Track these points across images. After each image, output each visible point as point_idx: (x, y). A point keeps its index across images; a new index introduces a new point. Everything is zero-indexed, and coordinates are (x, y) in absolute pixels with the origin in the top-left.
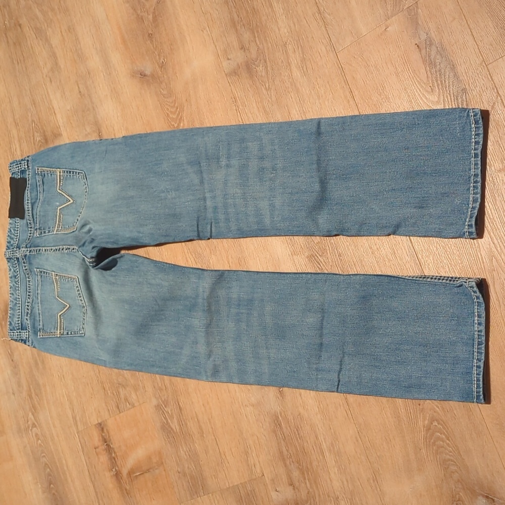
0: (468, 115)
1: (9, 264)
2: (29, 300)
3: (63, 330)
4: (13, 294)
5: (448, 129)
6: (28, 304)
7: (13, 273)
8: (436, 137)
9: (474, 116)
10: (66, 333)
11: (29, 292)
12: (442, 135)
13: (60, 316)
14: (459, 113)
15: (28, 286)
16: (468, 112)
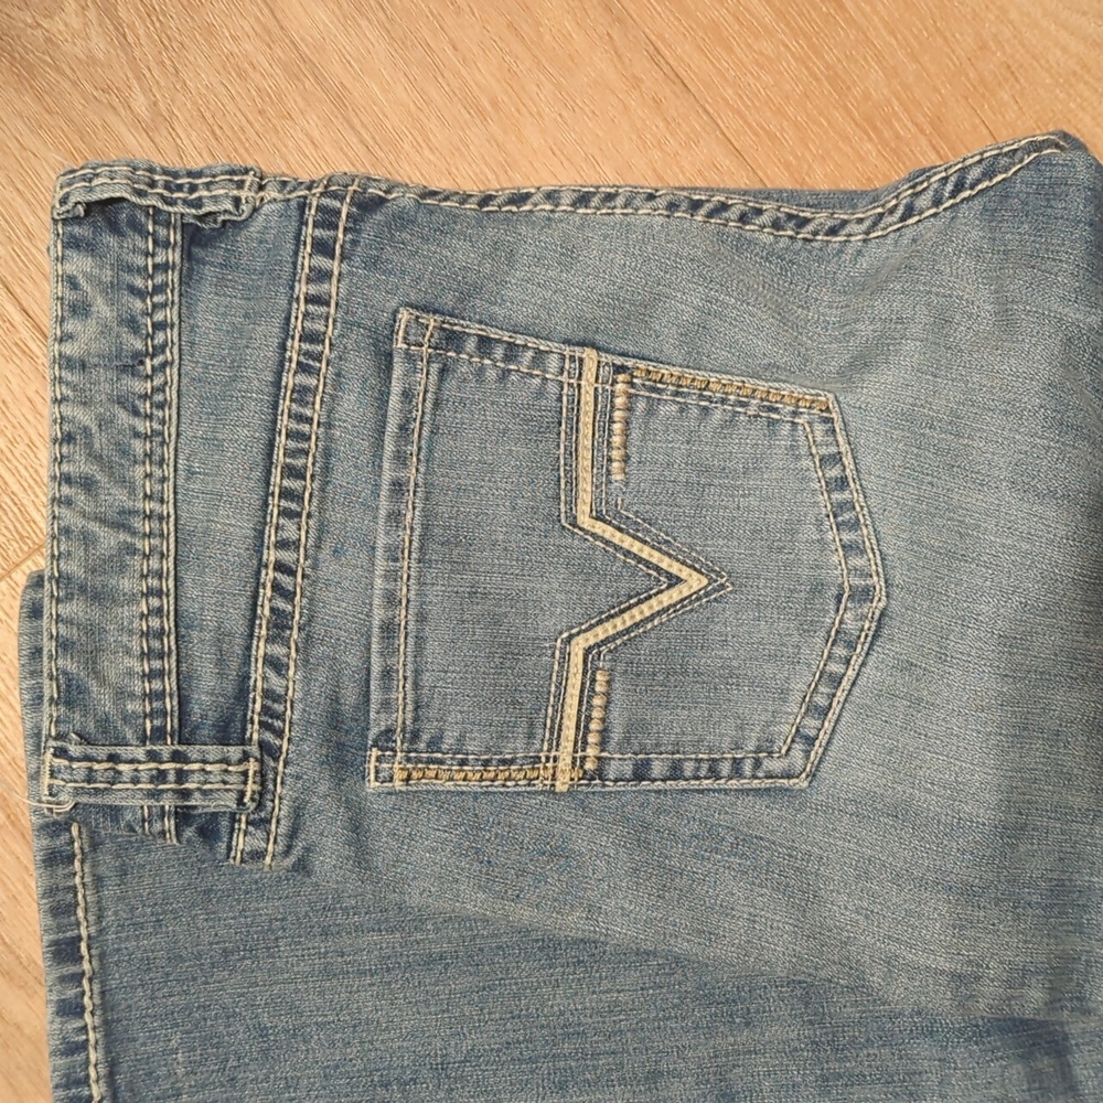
1: (79, 264)
2: (290, 530)
3: (603, 744)
4: (88, 484)
5: (232, 1063)
6: (287, 556)
7: (105, 329)
10: (628, 769)
11: (292, 472)
13: (588, 651)
15: (284, 422)
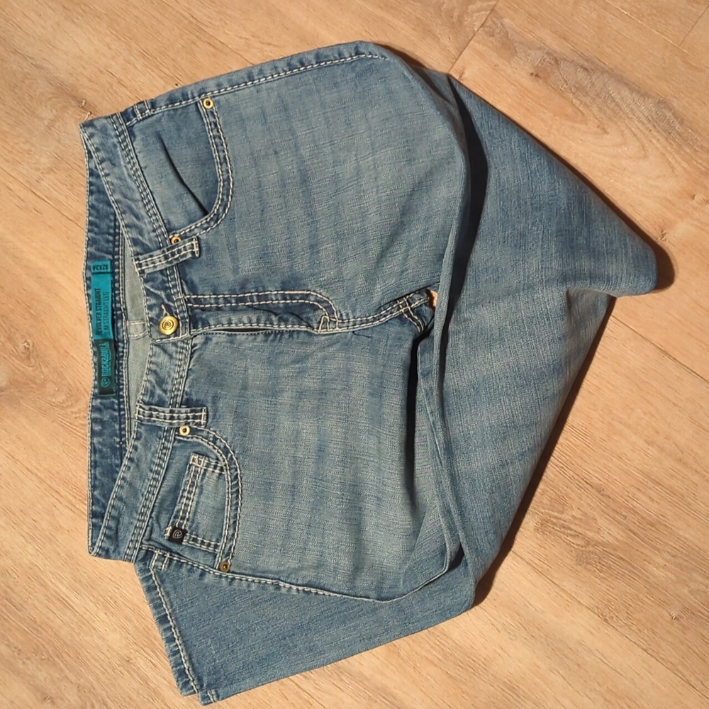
0: (200, 680)
8: (246, 625)
9: (188, 682)
12: (238, 632)
14: (220, 678)
16: (202, 686)
